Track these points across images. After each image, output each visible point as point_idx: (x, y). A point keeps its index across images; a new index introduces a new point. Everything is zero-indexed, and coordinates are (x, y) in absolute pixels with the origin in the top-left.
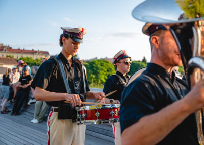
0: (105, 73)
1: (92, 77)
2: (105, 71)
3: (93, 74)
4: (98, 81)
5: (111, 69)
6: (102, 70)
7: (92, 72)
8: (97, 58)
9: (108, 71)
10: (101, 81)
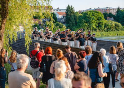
0: (96, 21)
1: (85, 25)
2: (96, 20)
3: (86, 22)
4: (90, 28)
5: (101, 18)
6: (93, 19)
7: (86, 21)
8: (91, 9)
9: (98, 19)
10: (93, 28)
